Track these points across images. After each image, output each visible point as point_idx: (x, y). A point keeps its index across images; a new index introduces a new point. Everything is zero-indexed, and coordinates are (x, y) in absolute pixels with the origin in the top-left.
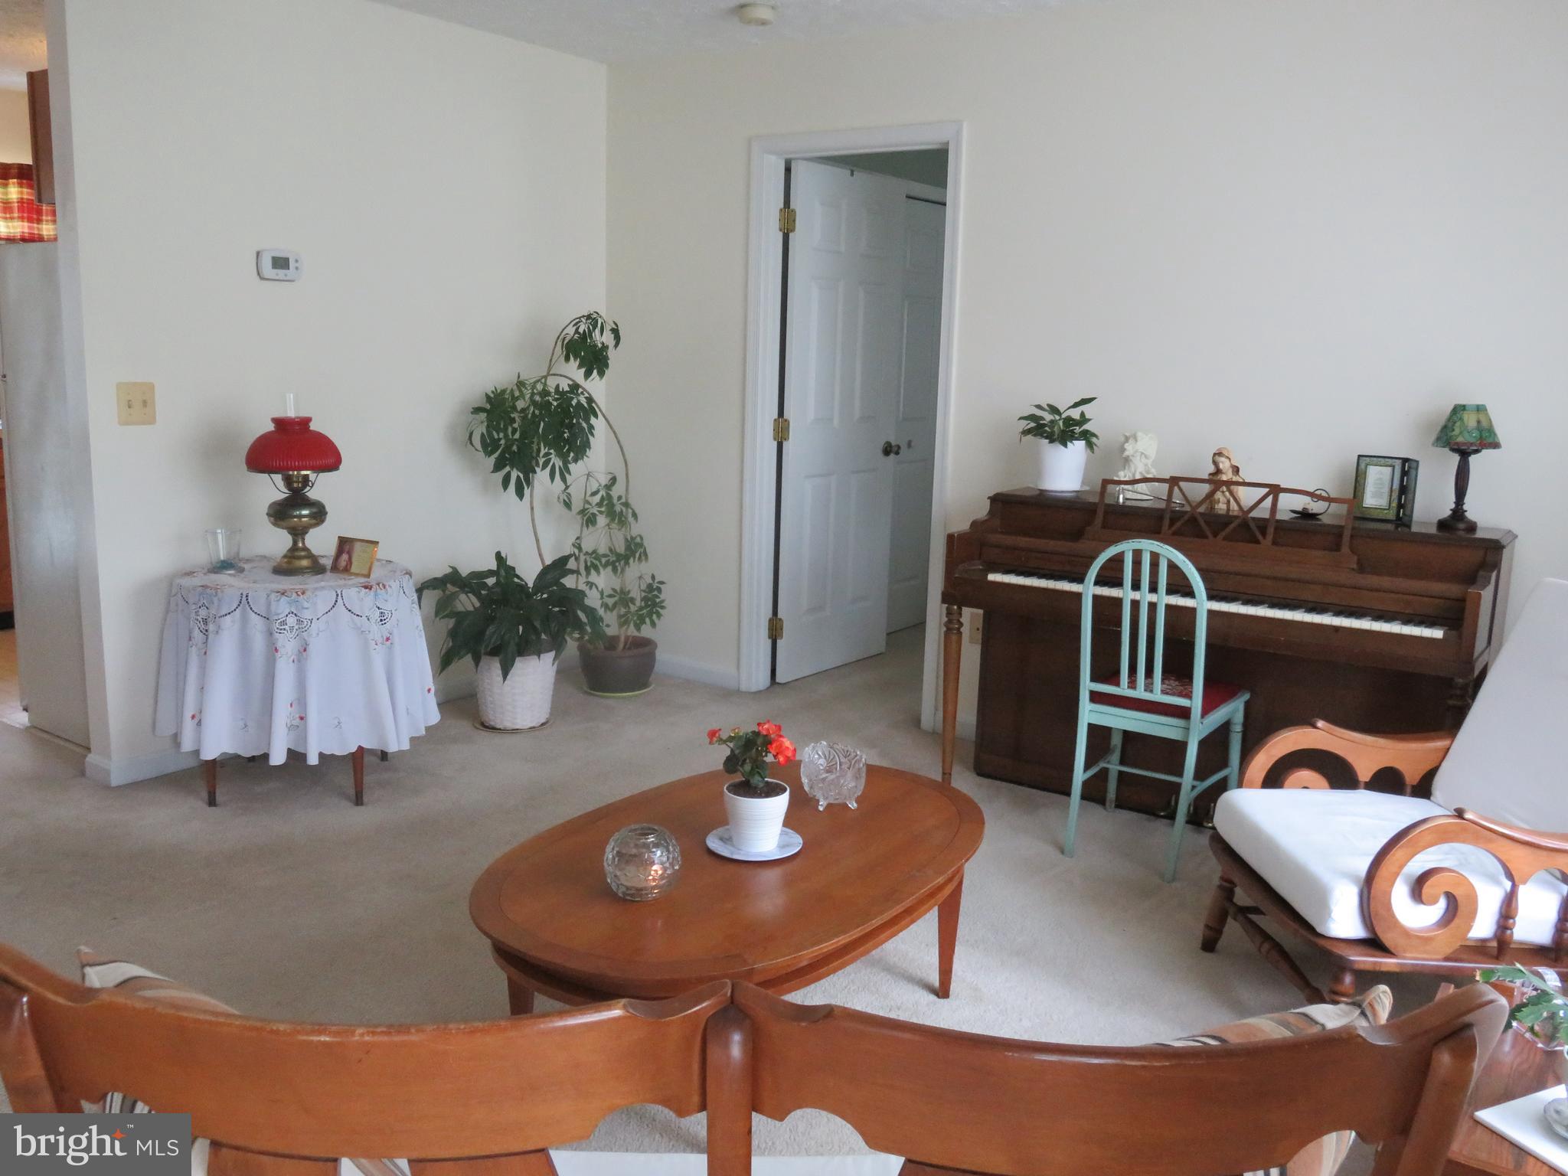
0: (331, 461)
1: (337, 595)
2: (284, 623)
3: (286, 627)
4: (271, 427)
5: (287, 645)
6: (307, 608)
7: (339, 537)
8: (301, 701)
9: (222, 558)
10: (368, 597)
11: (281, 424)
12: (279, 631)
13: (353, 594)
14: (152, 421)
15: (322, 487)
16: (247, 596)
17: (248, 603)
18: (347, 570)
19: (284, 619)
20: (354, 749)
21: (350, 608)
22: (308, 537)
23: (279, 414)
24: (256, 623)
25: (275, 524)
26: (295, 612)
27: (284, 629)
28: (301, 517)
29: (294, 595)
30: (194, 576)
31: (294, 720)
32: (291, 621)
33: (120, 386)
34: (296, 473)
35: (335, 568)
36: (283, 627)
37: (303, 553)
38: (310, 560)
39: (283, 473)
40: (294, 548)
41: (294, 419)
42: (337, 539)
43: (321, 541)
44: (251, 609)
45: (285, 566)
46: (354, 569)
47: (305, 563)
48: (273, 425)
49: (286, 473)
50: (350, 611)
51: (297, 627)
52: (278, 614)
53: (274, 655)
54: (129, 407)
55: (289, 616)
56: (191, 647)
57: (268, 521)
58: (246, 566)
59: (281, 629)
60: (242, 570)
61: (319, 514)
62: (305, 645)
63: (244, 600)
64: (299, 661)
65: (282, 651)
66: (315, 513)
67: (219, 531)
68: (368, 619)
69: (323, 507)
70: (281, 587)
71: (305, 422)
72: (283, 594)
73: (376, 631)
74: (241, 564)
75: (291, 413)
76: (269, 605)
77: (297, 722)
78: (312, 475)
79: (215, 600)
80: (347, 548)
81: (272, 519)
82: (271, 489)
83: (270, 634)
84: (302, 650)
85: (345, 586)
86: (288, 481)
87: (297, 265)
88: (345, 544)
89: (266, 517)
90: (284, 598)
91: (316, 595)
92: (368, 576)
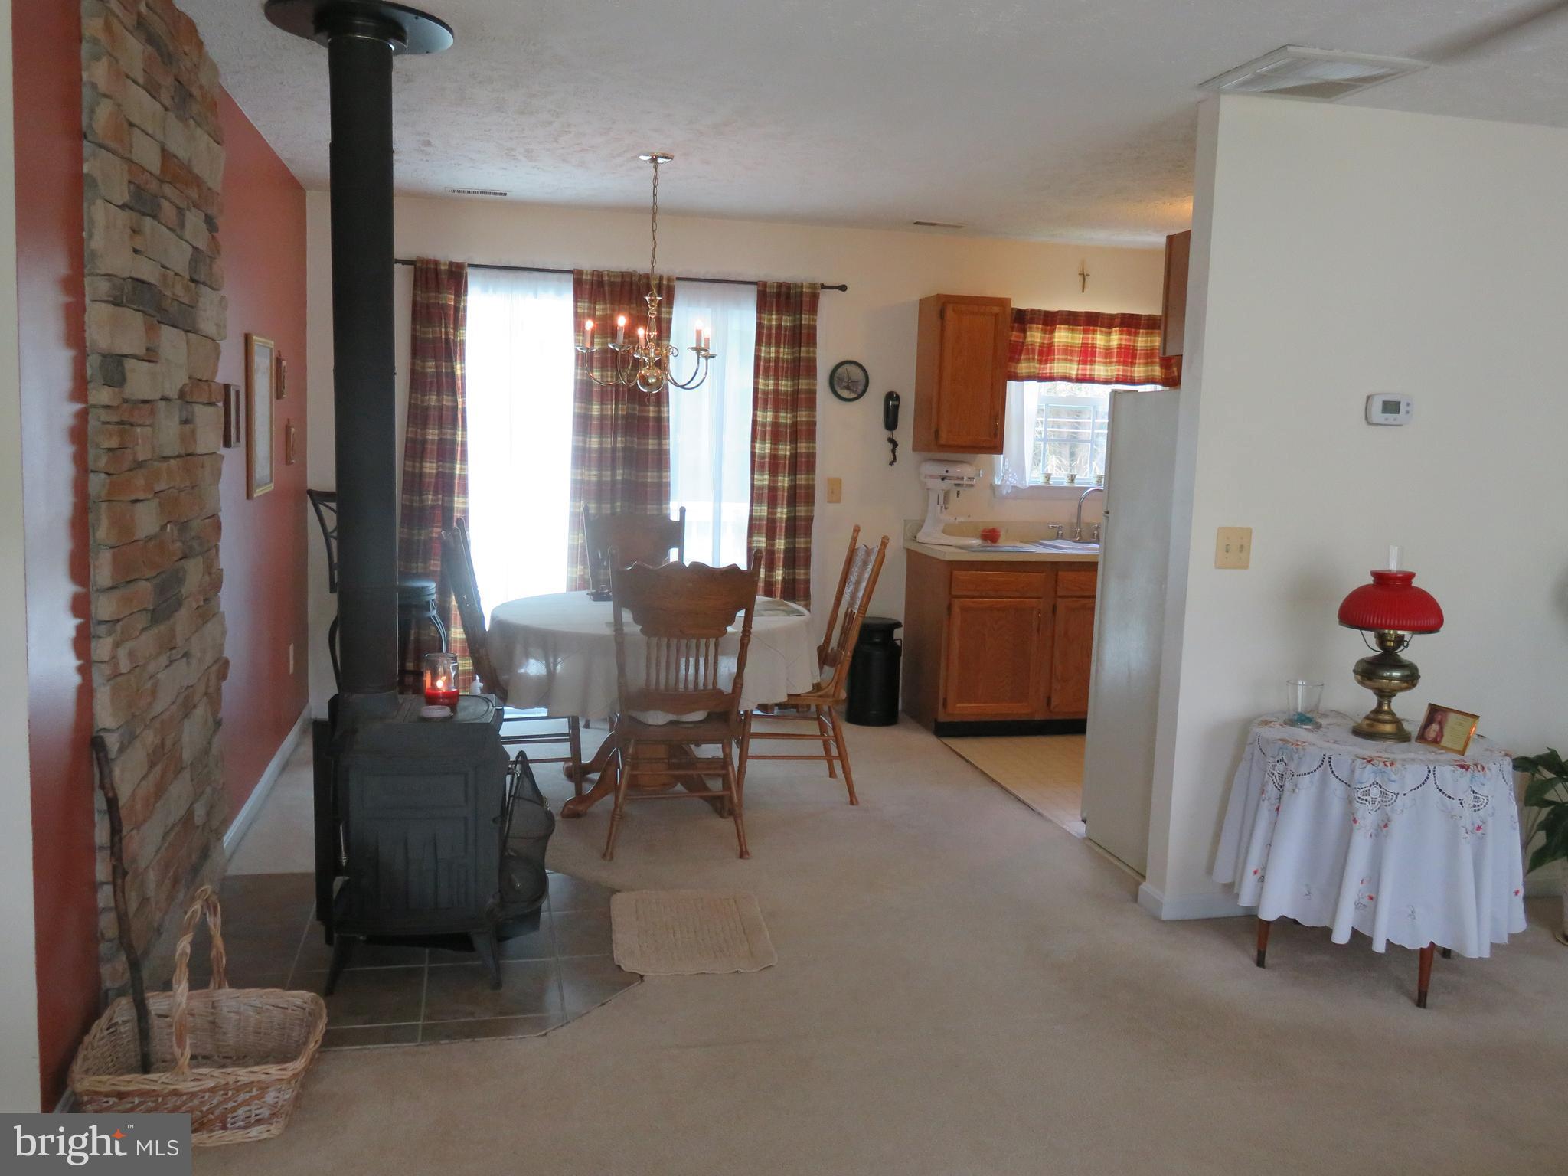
0: (1433, 622)
1: (1429, 772)
2: (1367, 793)
3: (1369, 798)
4: (1370, 580)
5: (1368, 817)
6: (1394, 781)
7: (1430, 704)
8: (1374, 879)
9: (1300, 710)
10: (1464, 779)
11: (1381, 578)
12: (1360, 801)
13: (1447, 773)
14: (1245, 566)
15: (1416, 648)
16: (1330, 758)
17: (1330, 765)
18: (1436, 741)
19: (1367, 789)
20: (1426, 945)
21: (1441, 788)
22: (1394, 700)
23: (1380, 567)
24: (1336, 789)
25: (1361, 683)
26: (1380, 783)
27: (1366, 800)
28: (1391, 678)
29: (1382, 764)
30: (1271, 727)
31: (1362, 898)
32: (1375, 792)
33: (1221, 530)
34: (1392, 632)
35: (1422, 737)
36: (1365, 798)
37: (1387, 717)
38: (1394, 725)
39: (1379, 631)
40: (1378, 710)
41: (1396, 574)
42: (1427, 705)
43: (1410, 706)
44: (1333, 772)
45: (1365, 727)
46: (1444, 742)
47: (1388, 728)
48: (1373, 578)
49: (1382, 631)
50: (1441, 790)
51: (1379, 799)
52: (1361, 783)
53: (1352, 826)
54: (1227, 552)
55: (1373, 786)
56: (1263, 800)
57: (1354, 679)
58: (1323, 722)
59: (1363, 799)
60: (1319, 726)
61: (1412, 677)
62: (1386, 821)
63: (1326, 761)
64: (1376, 836)
65: (1360, 822)
66: (1408, 676)
67: (1300, 683)
68: (1461, 803)
69: (1416, 669)
70: (1367, 753)
71: (1408, 577)
72: (1369, 762)
73: (1467, 816)
74: (1319, 720)
75: (1393, 567)
76: (1353, 771)
77: (1365, 901)
78: (1407, 634)
79: (1296, 757)
80: (1439, 717)
81: (1359, 677)
82: (1362, 645)
83: (1350, 802)
84: (1382, 824)
85: (1438, 761)
86: (1382, 640)
87: (1408, 408)
88: (1435, 713)
89: (1353, 674)
90: (1370, 766)
91: (1405, 768)
92: (1462, 753)
